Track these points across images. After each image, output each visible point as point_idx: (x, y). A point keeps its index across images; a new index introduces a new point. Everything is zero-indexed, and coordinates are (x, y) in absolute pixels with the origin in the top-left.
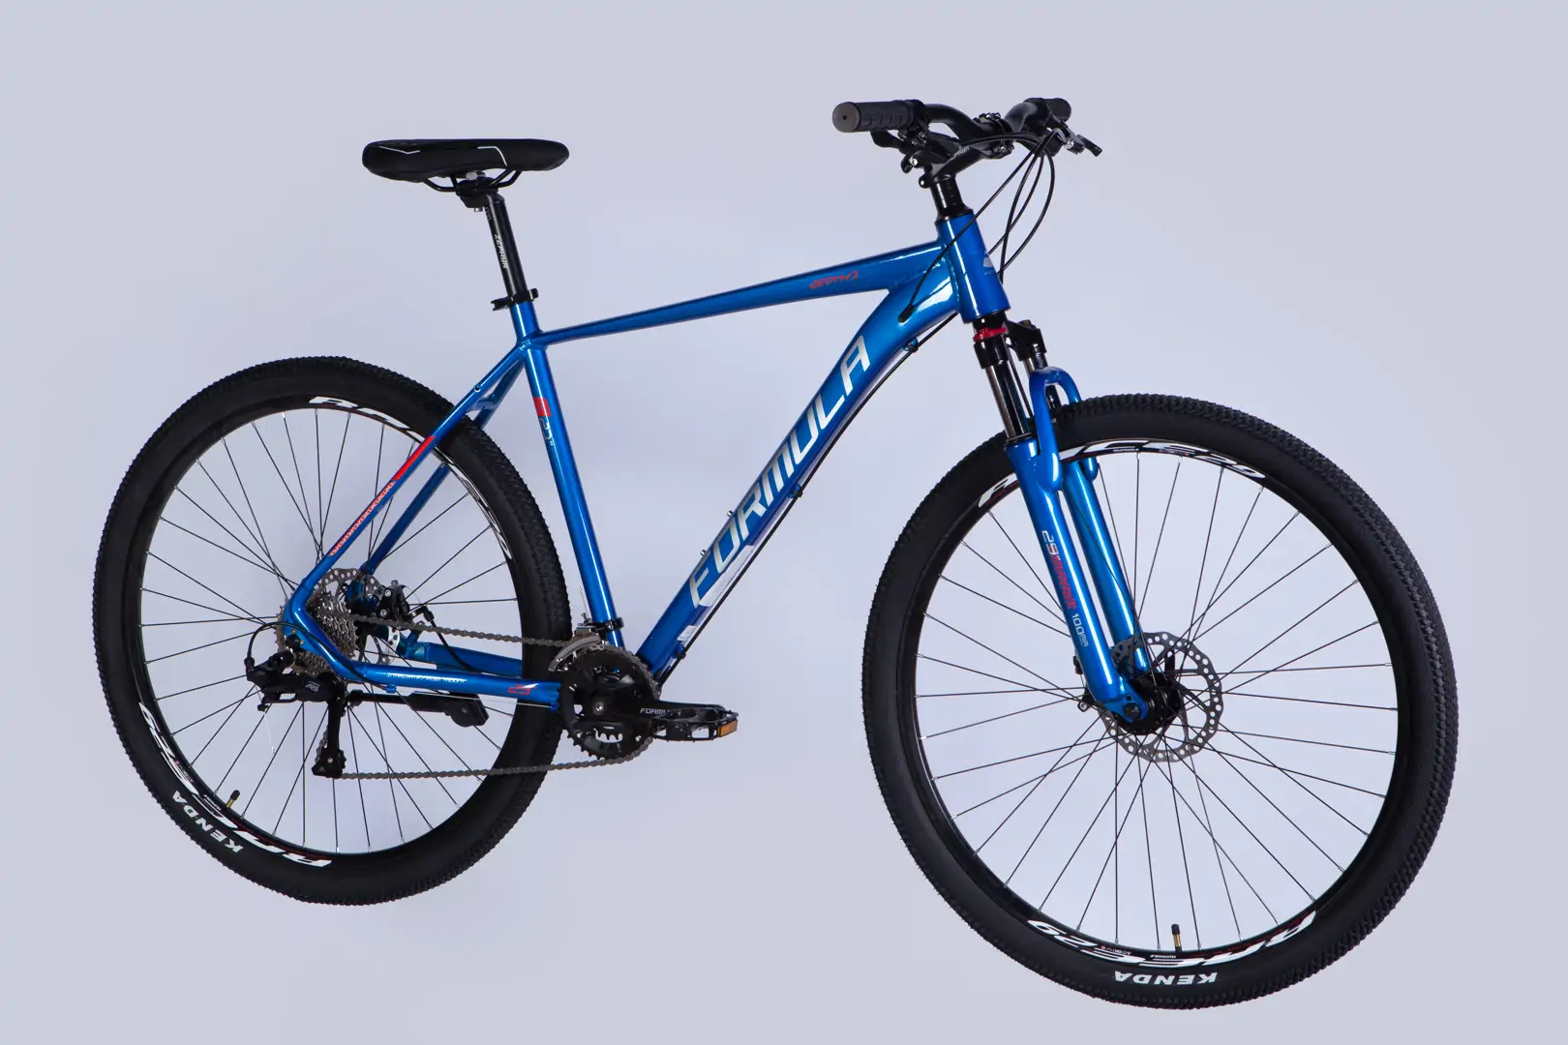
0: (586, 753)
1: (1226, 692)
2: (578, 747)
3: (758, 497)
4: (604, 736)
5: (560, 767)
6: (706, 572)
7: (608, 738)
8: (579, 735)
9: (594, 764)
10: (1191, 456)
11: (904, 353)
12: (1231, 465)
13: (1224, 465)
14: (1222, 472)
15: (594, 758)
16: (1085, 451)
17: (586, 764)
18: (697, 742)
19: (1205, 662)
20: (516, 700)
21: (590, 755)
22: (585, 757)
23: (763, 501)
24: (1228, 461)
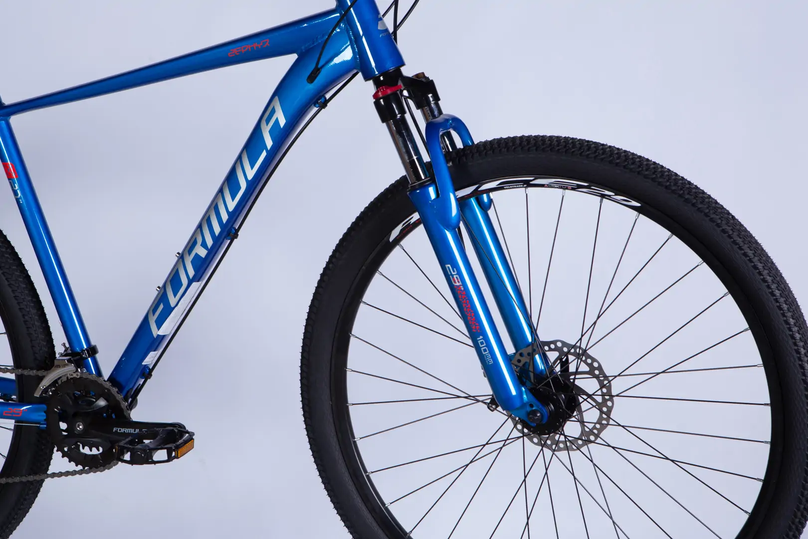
0: (73, 464)
1: (617, 396)
2: (66, 459)
3: (200, 241)
4: (87, 448)
5: (54, 475)
6: (161, 307)
7: (91, 451)
8: (66, 449)
9: (80, 472)
10: (573, 189)
11: (315, 109)
12: (609, 196)
13: (603, 196)
14: (601, 202)
15: (80, 467)
16: (480, 189)
17: (74, 473)
18: (157, 464)
19: (596, 365)
20: (13, 421)
21: (77, 466)
22: (72, 467)
23: (204, 245)
24: (607, 193)
